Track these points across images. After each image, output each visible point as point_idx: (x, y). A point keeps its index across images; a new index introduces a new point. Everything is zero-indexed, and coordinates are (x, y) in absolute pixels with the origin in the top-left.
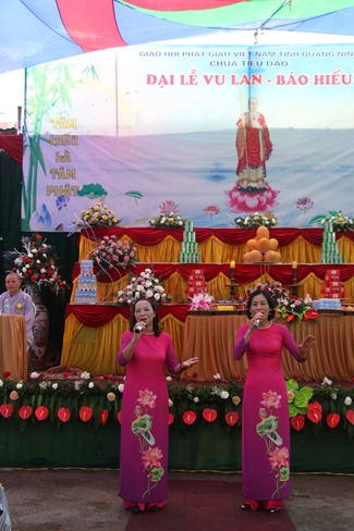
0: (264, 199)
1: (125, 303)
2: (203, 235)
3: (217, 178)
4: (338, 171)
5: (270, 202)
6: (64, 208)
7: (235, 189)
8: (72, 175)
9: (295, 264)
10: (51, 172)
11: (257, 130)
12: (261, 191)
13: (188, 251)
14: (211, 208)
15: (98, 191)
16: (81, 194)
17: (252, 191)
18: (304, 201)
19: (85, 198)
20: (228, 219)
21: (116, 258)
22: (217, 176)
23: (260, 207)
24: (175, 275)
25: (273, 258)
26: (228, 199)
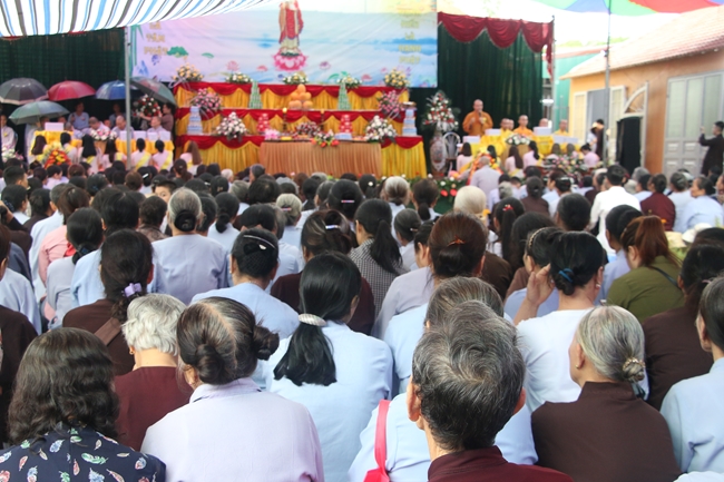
0: (298, 62)
1: (222, 134)
2: (263, 88)
3: (266, 46)
4: (348, 43)
5: (302, 63)
6: (157, 64)
7: (279, 54)
8: (162, 39)
9: (322, 111)
10: (147, 36)
11: (292, 12)
12: (296, 56)
13: (256, 101)
14: (262, 67)
15: (182, 52)
16: (169, 53)
17: (290, 56)
18: (325, 64)
19: (173, 57)
20: (275, 77)
21: (211, 105)
22: (266, 44)
23: (295, 68)
24: (248, 116)
25: (309, 107)
26: (273, 61)
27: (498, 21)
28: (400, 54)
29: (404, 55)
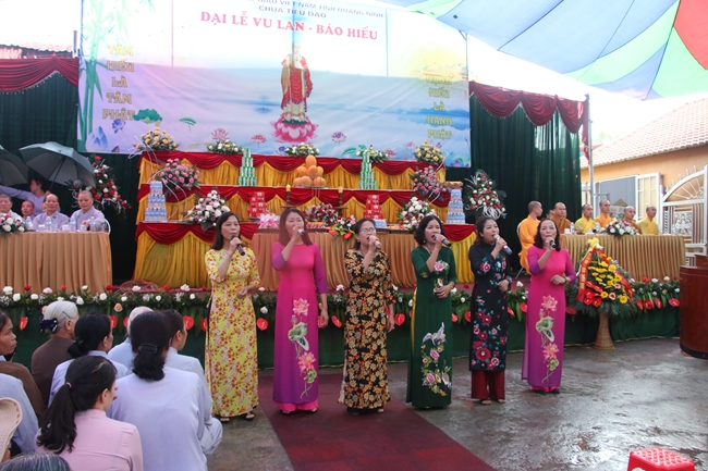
0: (305, 132)
1: (195, 221)
2: (258, 161)
3: (264, 110)
4: (366, 111)
5: (310, 134)
6: (120, 131)
7: (280, 121)
8: (128, 99)
9: (341, 189)
10: (108, 96)
11: (299, 70)
12: (303, 124)
13: (247, 175)
14: (258, 137)
15: (154, 117)
16: (137, 118)
17: (294, 124)
18: (338, 135)
19: (141, 122)
20: (274, 148)
21: (182, 180)
22: (264, 108)
23: (301, 138)
24: (236, 197)
25: (321, 183)
26: (273, 130)
27: (533, 95)
28: (428, 126)
29: (433, 128)
